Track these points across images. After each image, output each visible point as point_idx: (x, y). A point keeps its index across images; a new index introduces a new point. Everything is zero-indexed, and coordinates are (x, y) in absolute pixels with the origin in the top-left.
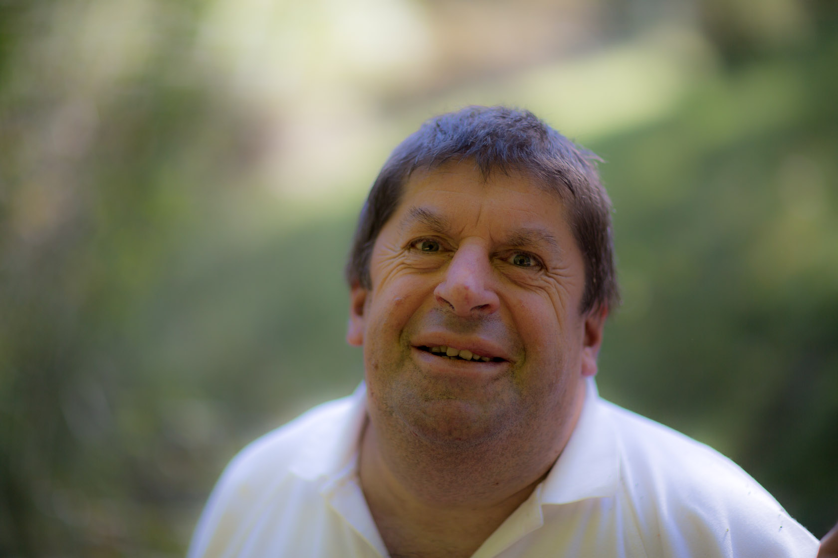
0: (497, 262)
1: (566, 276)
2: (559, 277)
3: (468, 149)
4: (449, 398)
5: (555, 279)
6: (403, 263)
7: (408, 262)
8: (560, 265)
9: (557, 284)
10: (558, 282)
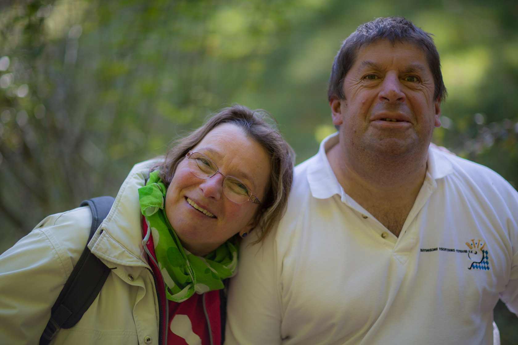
0: (402, 81)
1: (429, 84)
2: (426, 85)
3: (384, 35)
4: (391, 137)
5: (425, 86)
6: (362, 86)
7: (365, 85)
8: (426, 79)
9: (426, 88)
10: (427, 87)
